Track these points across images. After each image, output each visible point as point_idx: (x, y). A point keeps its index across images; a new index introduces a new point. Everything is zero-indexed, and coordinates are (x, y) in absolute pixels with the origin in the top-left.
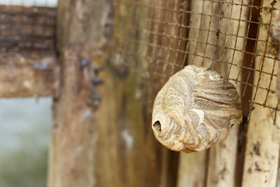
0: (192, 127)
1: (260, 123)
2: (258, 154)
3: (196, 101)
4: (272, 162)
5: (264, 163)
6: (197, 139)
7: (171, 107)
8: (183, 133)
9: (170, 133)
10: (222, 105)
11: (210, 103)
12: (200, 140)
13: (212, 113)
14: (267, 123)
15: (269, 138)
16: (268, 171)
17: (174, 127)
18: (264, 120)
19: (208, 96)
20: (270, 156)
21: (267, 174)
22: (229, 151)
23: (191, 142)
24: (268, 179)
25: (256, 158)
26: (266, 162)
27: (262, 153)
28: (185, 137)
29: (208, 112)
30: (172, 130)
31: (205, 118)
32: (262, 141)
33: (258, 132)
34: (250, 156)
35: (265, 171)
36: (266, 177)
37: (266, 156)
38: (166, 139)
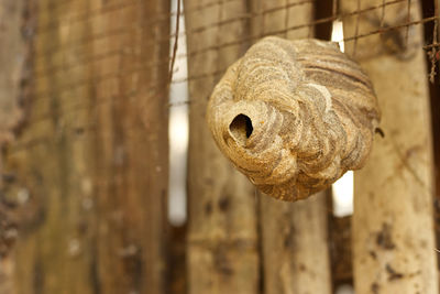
0: (315, 114)
1: (383, 186)
2: (390, 246)
3: (308, 74)
4: (424, 253)
5: (406, 261)
6: (327, 141)
7: (264, 85)
8: (299, 128)
9: (271, 132)
10: (357, 84)
11: (336, 76)
12: (332, 142)
13: (345, 93)
14: (398, 182)
15: (409, 207)
16: (419, 273)
17: (278, 119)
18: (390, 179)
19: (330, 66)
20: (415, 242)
21: (417, 280)
22: (313, 275)
23: (315, 149)
24: (420, 289)
25: (387, 257)
26: (411, 257)
27: (399, 243)
28: (304, 137)
29: (337, 92)
30: (275, 125)
31: (335, 101)
32: (394, 219)
33: (382, 205)
34: (370, 260)
35: (412, 276)
36: (417, 286)
37: (409, 244)
38: (264, 147)
